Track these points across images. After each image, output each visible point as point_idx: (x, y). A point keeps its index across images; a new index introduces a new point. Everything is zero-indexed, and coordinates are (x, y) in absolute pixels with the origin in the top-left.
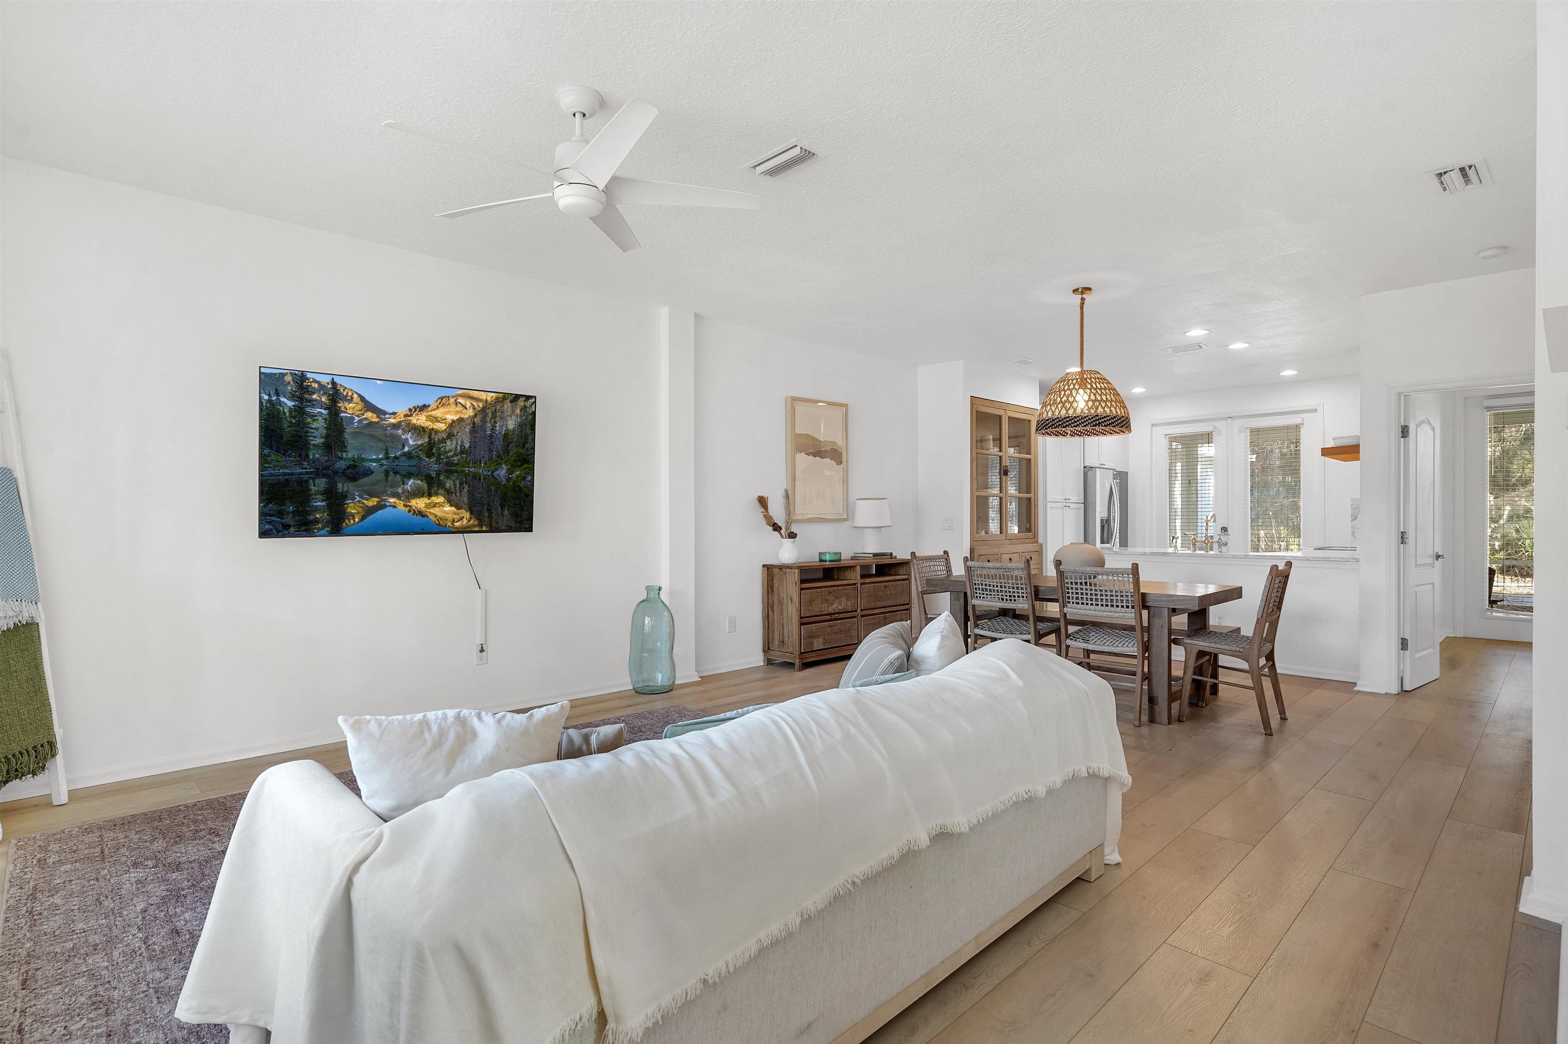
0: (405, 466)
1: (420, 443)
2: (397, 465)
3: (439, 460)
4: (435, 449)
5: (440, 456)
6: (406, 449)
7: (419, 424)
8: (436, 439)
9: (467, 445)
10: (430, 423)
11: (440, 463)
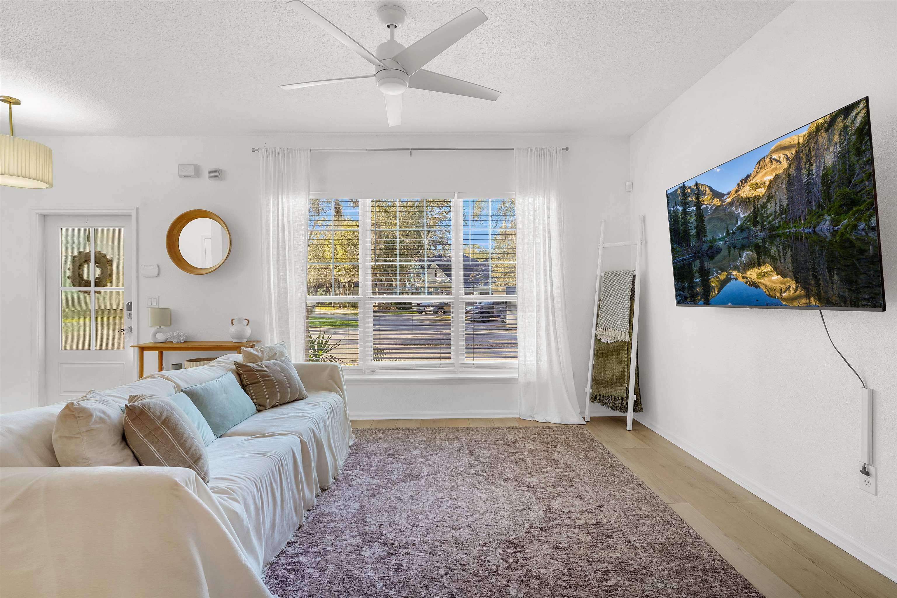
0: (740, 239)
1: (747, 214)
2: (735, 240)
3: (763, 227)
4: (759, 216)
5: (763, 222)
6: (739, 223)
7: (745, 196)
8: (759, 206)
9: (785, 203)
10: (753, 192)
11: (764, 230)
